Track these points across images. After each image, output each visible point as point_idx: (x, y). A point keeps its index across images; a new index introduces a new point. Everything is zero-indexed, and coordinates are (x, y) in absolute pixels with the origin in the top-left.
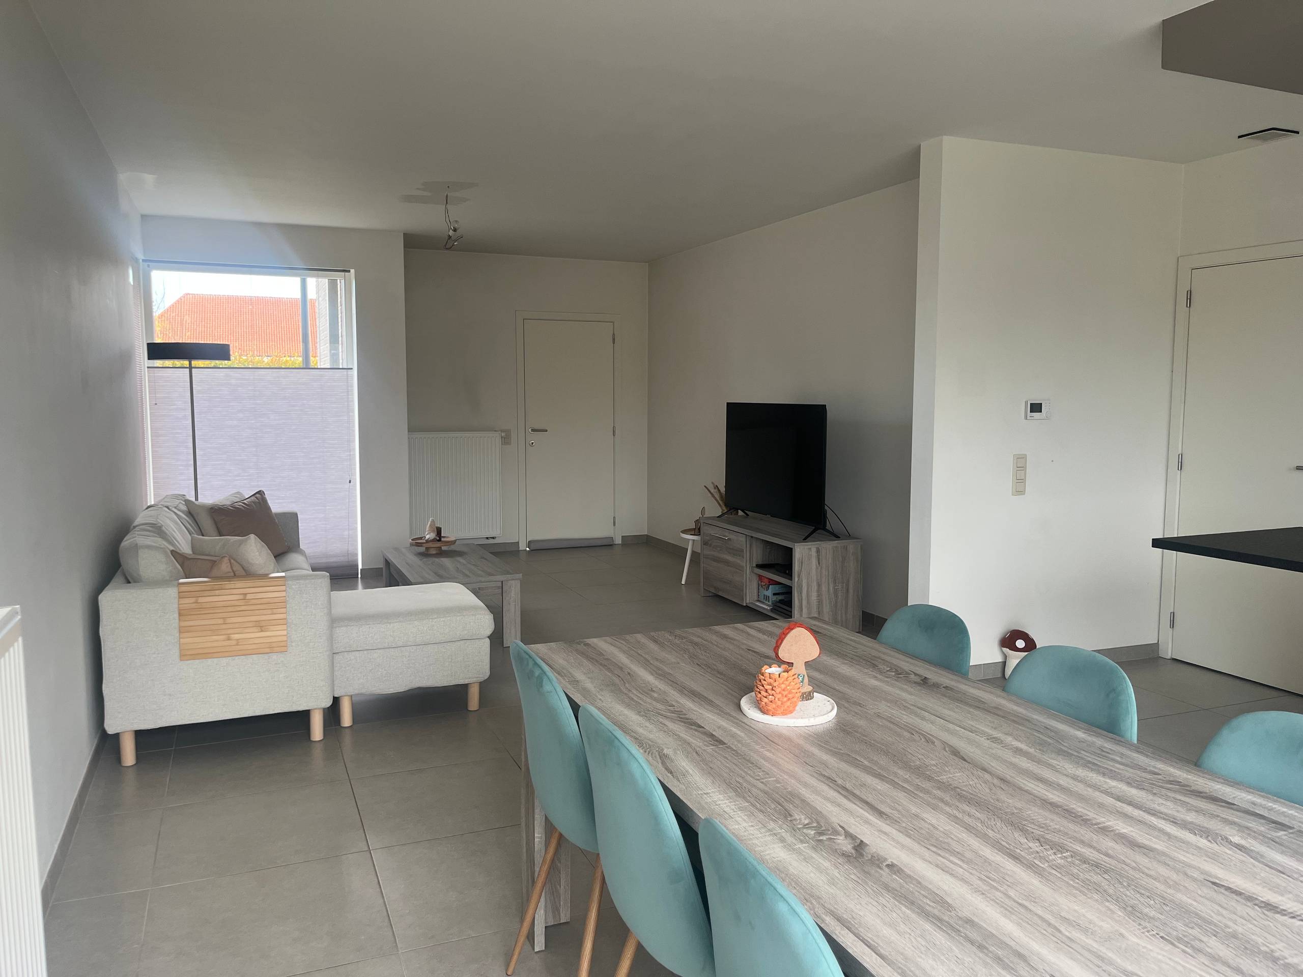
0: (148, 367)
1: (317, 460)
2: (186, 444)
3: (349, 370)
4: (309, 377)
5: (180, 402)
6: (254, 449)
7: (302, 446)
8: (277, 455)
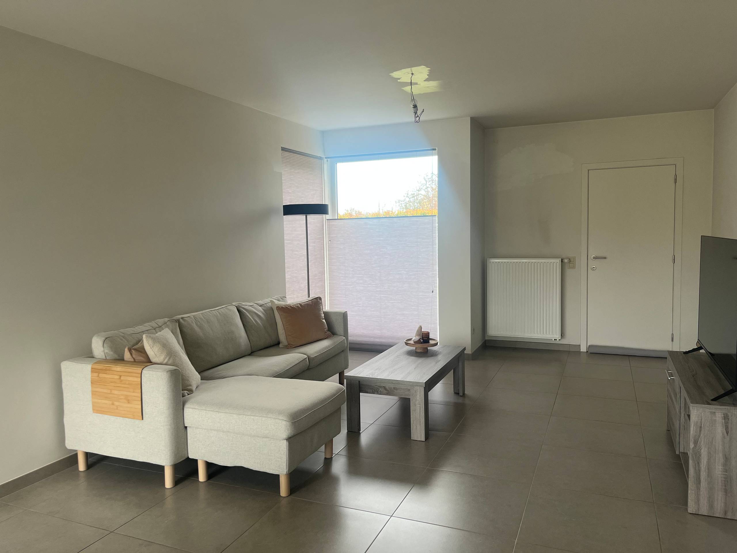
0: (327, 219)
1: (414, 276)
2: (344, 264)
3: (434, 217)
4: (410, 222)
5: (342, 239)
6: (379, 268)
7: (405, 267)
8: (391, 272)
